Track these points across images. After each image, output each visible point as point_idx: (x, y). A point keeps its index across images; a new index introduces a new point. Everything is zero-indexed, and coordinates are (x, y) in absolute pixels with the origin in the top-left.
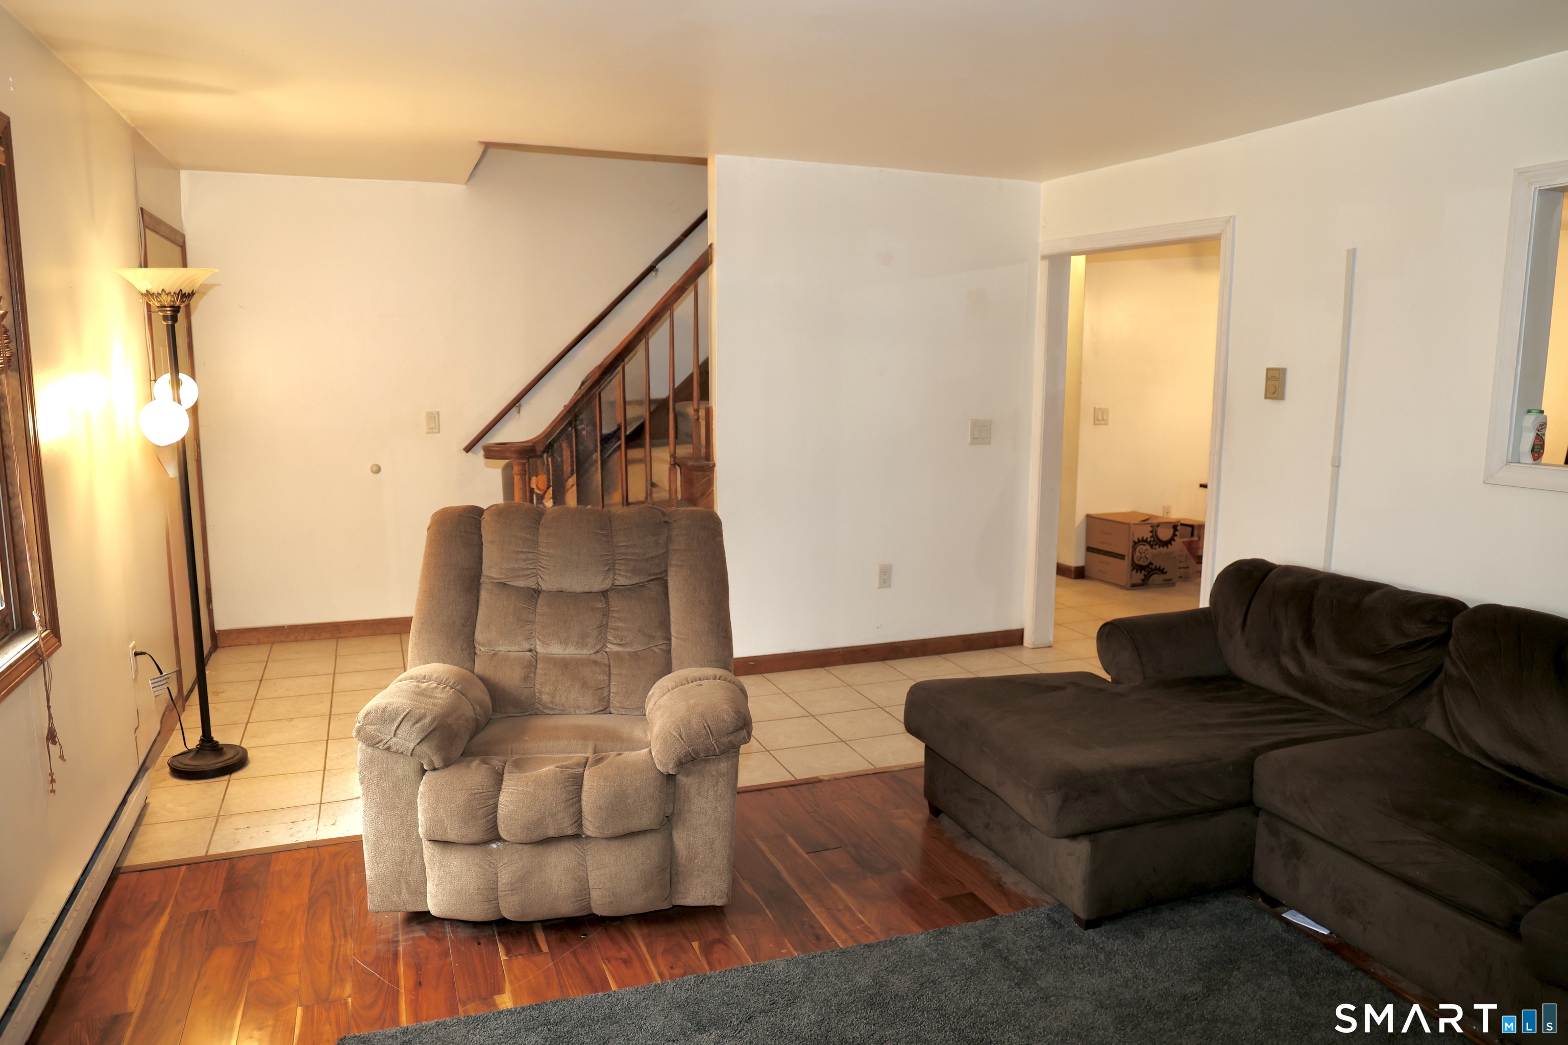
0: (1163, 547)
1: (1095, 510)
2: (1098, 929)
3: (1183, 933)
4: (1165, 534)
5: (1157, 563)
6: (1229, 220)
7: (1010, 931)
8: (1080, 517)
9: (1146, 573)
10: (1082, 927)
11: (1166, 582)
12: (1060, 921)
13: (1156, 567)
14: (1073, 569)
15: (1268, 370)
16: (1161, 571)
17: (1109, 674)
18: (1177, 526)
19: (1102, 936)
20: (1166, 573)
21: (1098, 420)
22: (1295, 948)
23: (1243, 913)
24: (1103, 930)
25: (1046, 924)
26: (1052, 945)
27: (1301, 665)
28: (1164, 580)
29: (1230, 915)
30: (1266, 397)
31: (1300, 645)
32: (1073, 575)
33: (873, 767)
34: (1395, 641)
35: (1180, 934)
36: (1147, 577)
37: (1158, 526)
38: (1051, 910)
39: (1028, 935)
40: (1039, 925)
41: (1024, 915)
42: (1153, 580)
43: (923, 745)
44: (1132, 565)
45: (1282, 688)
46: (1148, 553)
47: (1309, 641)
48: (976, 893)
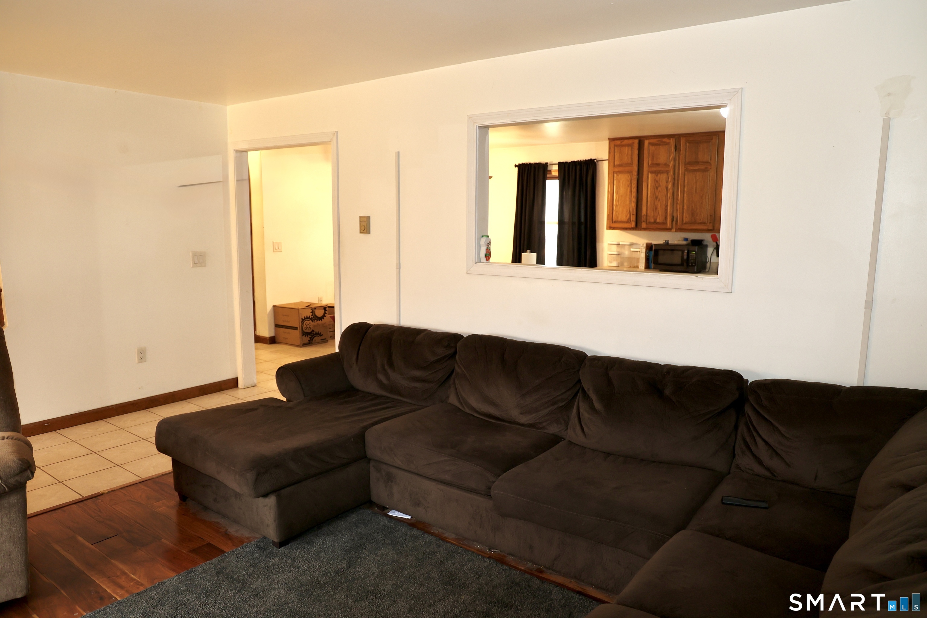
0: (319, 321)
1: (278, 303)
2: (287, 546)
3: (335, 537)
4: (319, 313)
5: (316, 330)
6: (334, 134)
7: (234, 560)
8: (269, 307)
9: (311, 337)
10: (277, 547)
11: (322, 341)
12: (264, 547)
13: (316, 332)
14: (268, 339)
15: (360, 217)
16: (320, 334)
17: (285, 397)
18: (326, 308)
19: (289, 550)
20: (322, 335)
21: (275, 249)
22: (394, 530)
23: (367, 518)
24: (290, 546)
25: (256, 551)
26: (260, 562)
27: (388, 378)
28: (321, 340)
29: (361, 520)
30: (360, 233)
31: (387, 367)
32: (268, 342)
33: (140, 478)
34: (433, 359)
35: (334, 537)
36: (312, 339)
37: (315, 309)
38: (258, 542)
39: (245, 560)
40: (251, 552)
41: (242, 549)
42: (315, 340)
43: (171, 458)
44: (302, 333)
45: (379, 391)
46: (311, 325)
47: (391, 364)
48: (211, 542)
